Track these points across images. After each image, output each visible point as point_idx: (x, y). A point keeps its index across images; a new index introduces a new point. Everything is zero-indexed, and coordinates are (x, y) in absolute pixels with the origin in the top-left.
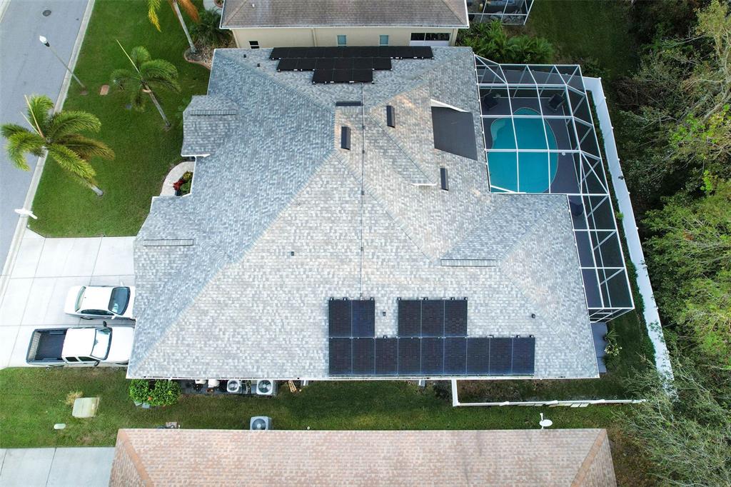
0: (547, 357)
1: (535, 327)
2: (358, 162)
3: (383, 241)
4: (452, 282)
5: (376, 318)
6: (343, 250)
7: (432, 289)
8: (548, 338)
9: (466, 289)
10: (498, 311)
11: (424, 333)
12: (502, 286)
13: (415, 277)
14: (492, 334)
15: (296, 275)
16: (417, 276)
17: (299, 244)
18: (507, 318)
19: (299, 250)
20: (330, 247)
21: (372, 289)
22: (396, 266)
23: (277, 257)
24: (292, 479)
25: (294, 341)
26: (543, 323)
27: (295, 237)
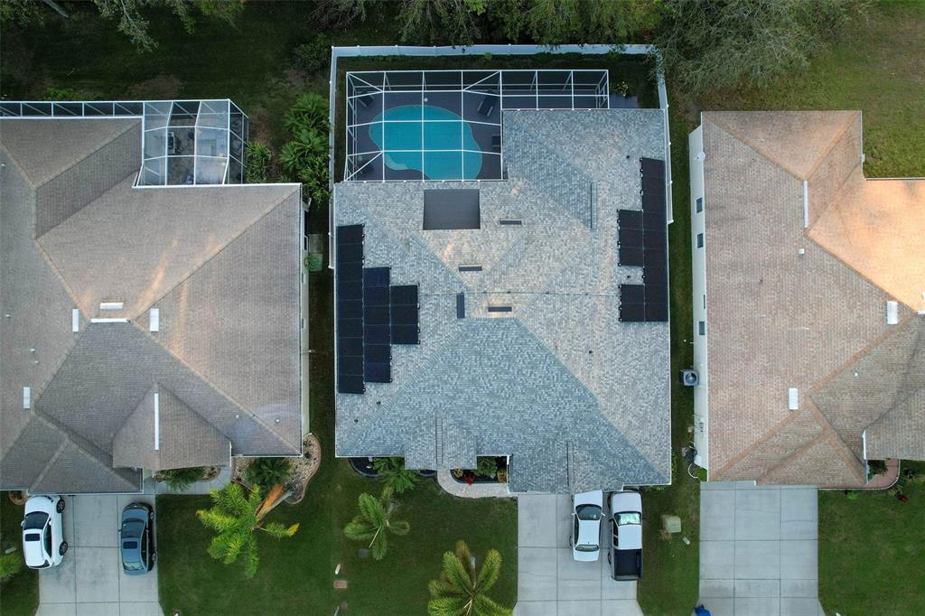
0: (653, 149)
1: (635, 157)
2: (521, 297)
3: (581, 276)
4: (607, 221)
5: (631, 283)
6: (588, 310)
7: (612, 238)
8: (641, 147)
9: (611, 210)
10: (625, 185)
11: (641, 246)
12: (609, 181)
13: (604, 251)
14: (639, 191)
15: (605, 349)
16: (604, 249)
17: (584, 347)
18: (629, 178)
19: (587, 347)
20: (585, 321)
21: (613, 286)
22: (598, 266)
23: (593, 365)
24: (746, 345)
26: (632, 149)
27: (579, 351)
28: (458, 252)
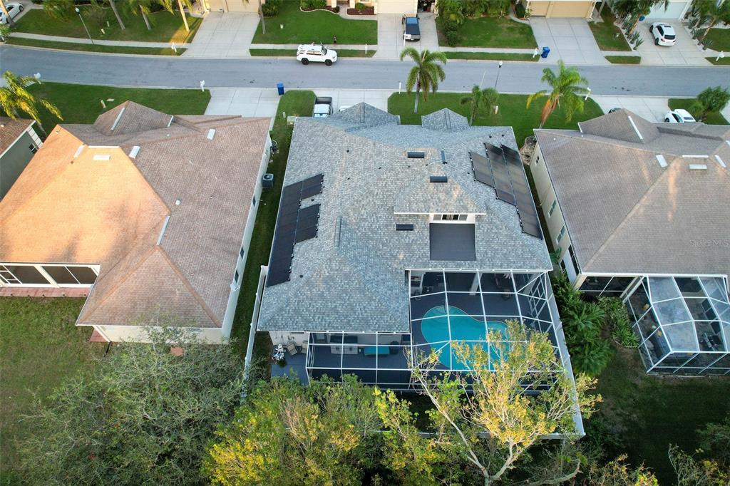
0: (275, 293)
1: (295, 280)
4: (327, 226)
5: (311, 197)
6: (349, 171)
7: (324, 218)
8: (287, 290)
9: (323, 235)
10: (307, 256)
12: (322, 253)
13: (331, 208)
14: (294, 257)
15: (337, 157)
17: (353, 152)
18: (303, 262)
19: (350, 153)
20: (351, 165)
21: (327, 190)
23: (347, 146)
25: (304, 168)
27: (357, 149)
28: (448, 193)
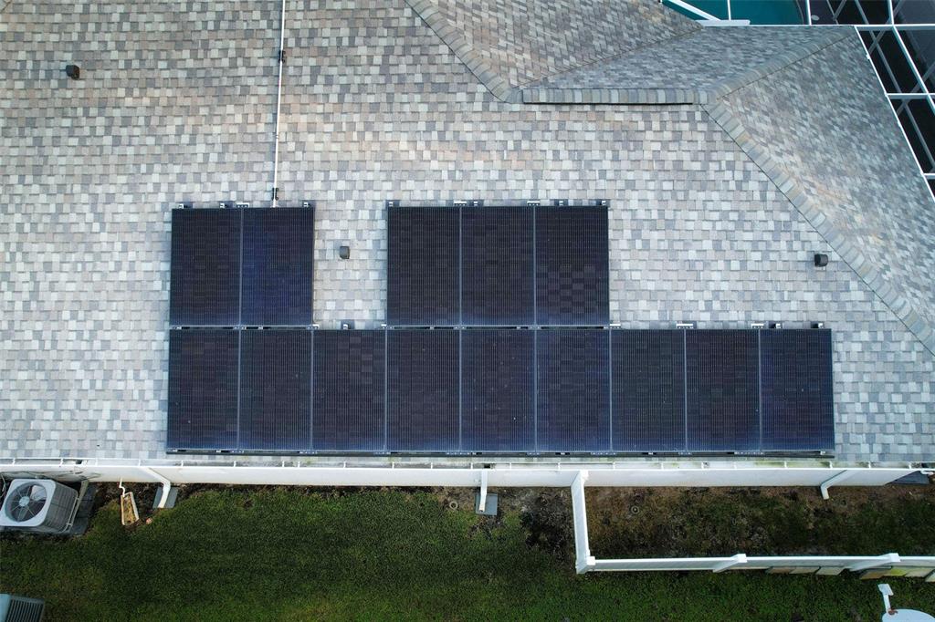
0: (874, 396)
1: (826, 297)
3: (344, 32)
4: (556, 152)
5: (320, 267)
6: (225, 62)
7: (494, 175)
8: (873, 332)
9: (603, 173)
10: (708, 245)
11: (469, 314)
12: (713, 166)
13: (442, 140)
14: (692, 317)
15: (82, 139)
16: (449, 136)
17: (95, 46)
18: (735, 265)
19: (95, 62)
20: (186, 54)
21: (309, 176)
22: (384, 107)
25: (69, 341)
26: (853, 285)
27: (84, 24)
